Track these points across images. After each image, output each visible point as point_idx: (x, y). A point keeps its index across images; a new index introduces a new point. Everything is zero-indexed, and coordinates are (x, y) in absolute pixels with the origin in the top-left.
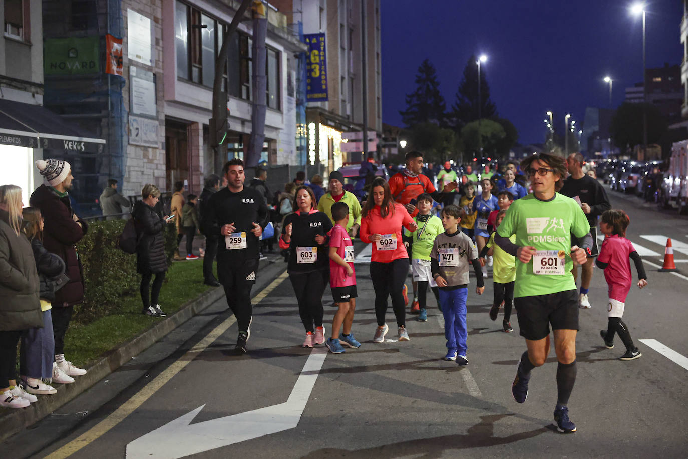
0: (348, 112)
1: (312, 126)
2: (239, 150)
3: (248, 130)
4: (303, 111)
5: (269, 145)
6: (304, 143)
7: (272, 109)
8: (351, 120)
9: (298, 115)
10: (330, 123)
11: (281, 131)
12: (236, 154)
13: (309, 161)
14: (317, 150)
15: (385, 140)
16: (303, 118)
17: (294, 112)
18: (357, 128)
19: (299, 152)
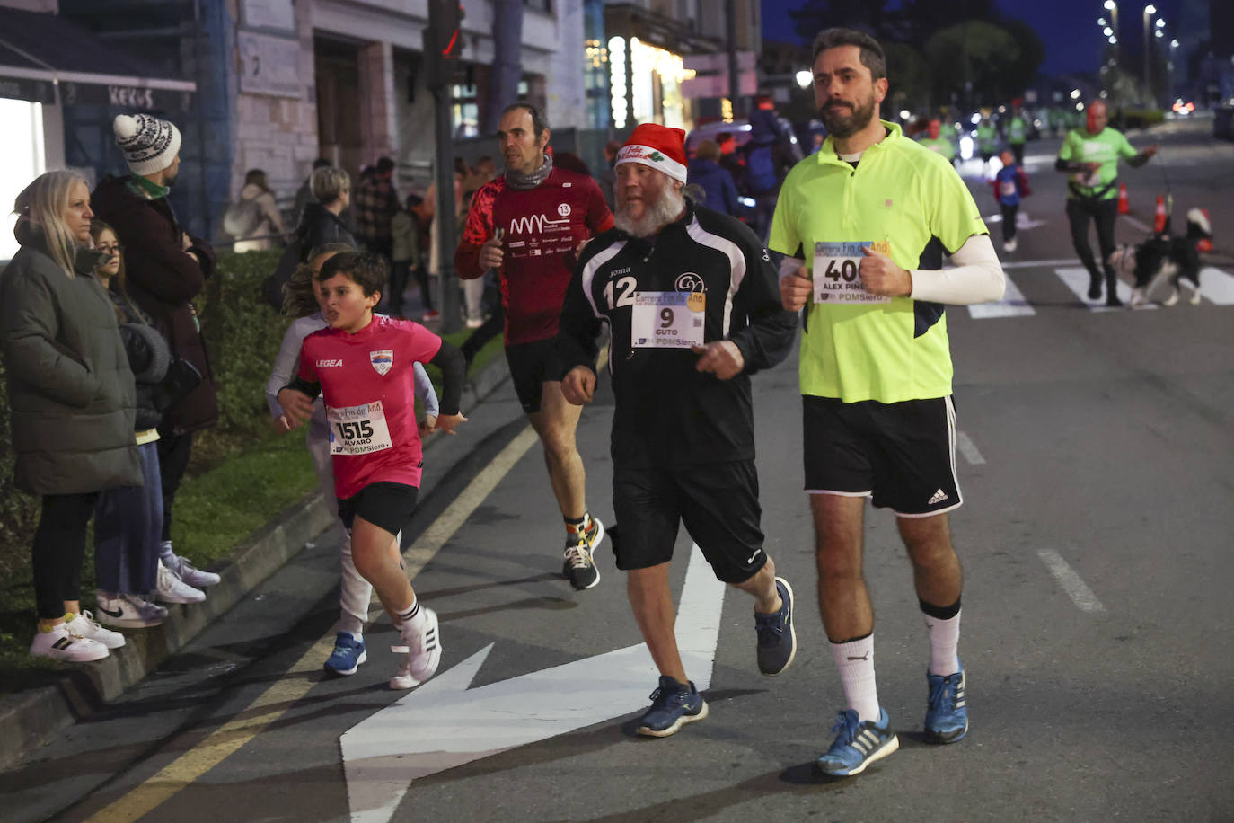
0: (691, 12)
1: (617, 43)
2: (463, 101)
3: (486, 56)
4: (598, 13)
5: (530, 88)
6: (601, 82)
7: (534, 10)
8: (696, 30)
9: (589, 23)
10: (655, 37)
11: (553, 56)
12: (457, 108)
13: (612, 122)
14: (629, 97)
15: (769, 71)
16: (599, 27)
17: (579, 16)
18: (711, 47)
19: (591, 101)
